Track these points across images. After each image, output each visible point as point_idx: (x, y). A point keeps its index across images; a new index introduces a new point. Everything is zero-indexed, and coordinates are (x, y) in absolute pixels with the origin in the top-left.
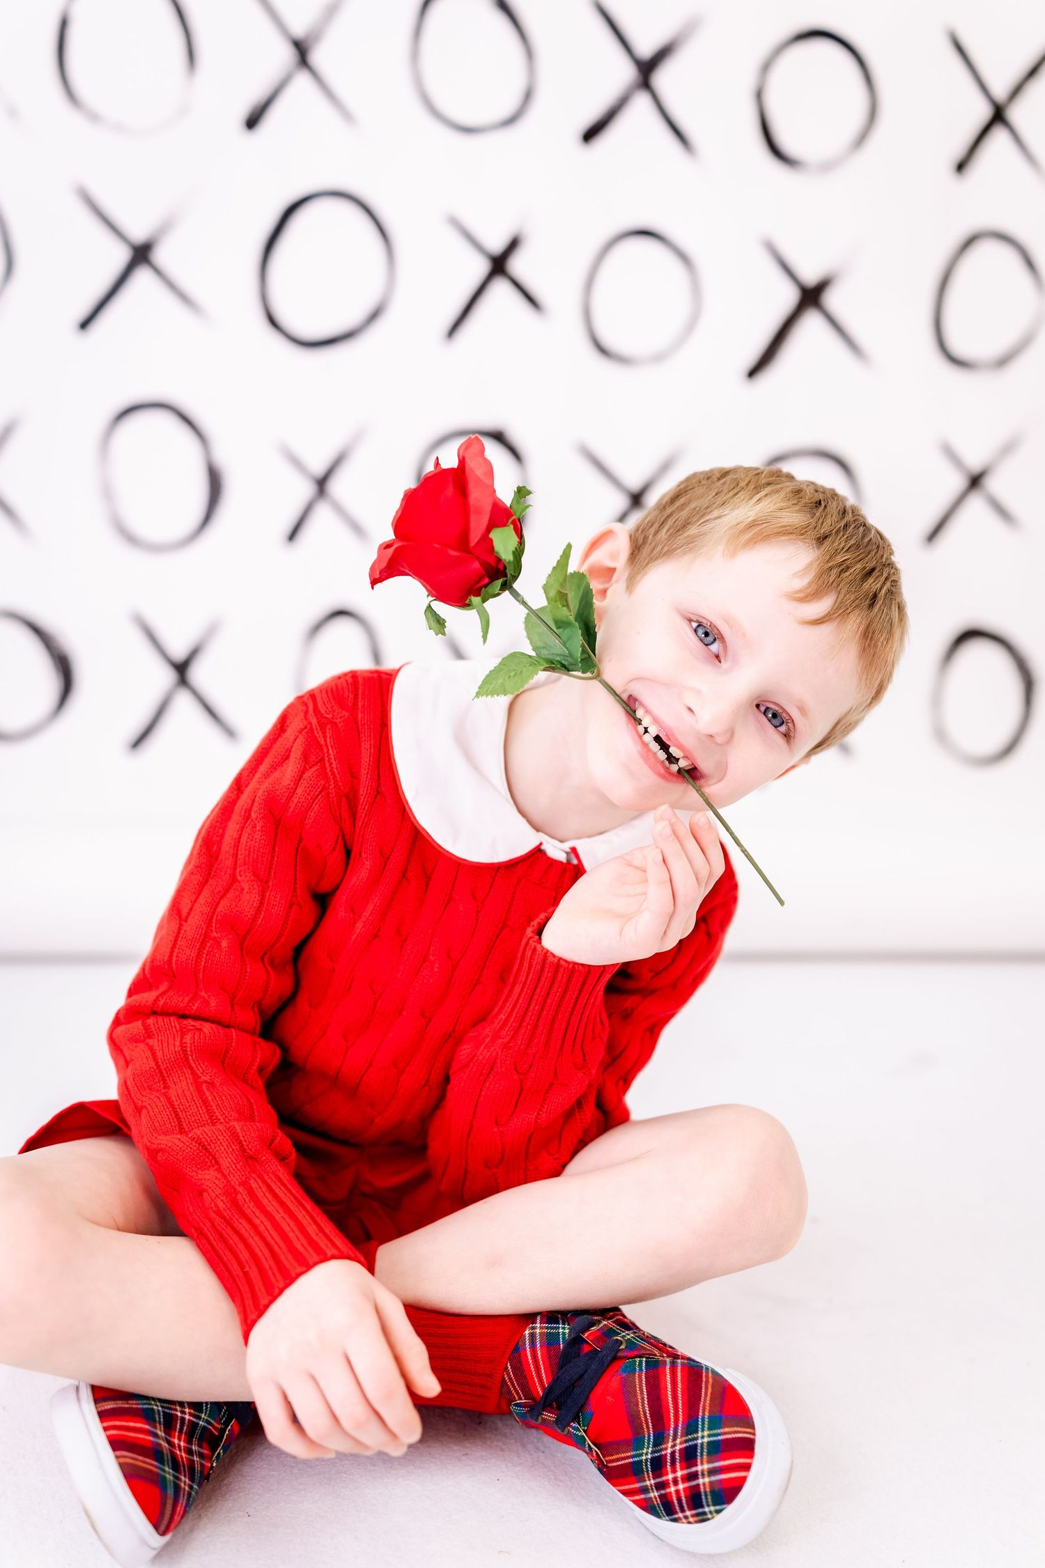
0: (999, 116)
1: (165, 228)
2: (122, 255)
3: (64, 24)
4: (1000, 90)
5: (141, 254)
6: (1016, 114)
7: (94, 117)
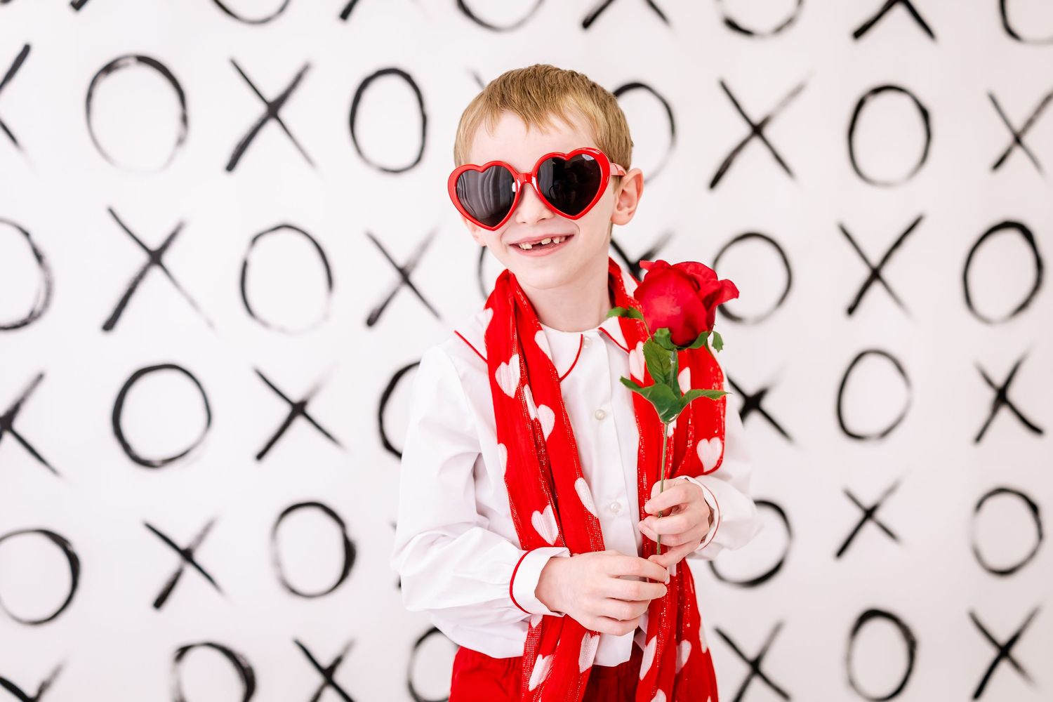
0: (875, 275)
1: (315, 391)
2: (285, 410)
3: (245, 266)
4: (875, 258)
5: (299, 409)
6: (887, 273)
7: (265, 324)
